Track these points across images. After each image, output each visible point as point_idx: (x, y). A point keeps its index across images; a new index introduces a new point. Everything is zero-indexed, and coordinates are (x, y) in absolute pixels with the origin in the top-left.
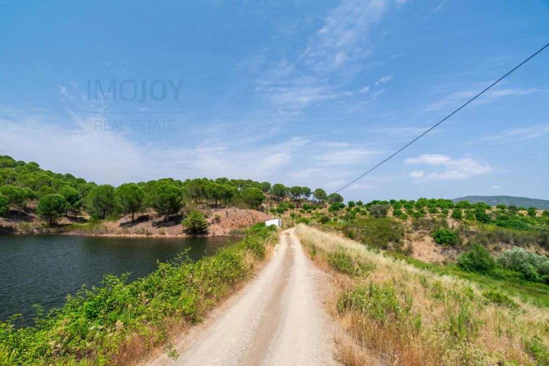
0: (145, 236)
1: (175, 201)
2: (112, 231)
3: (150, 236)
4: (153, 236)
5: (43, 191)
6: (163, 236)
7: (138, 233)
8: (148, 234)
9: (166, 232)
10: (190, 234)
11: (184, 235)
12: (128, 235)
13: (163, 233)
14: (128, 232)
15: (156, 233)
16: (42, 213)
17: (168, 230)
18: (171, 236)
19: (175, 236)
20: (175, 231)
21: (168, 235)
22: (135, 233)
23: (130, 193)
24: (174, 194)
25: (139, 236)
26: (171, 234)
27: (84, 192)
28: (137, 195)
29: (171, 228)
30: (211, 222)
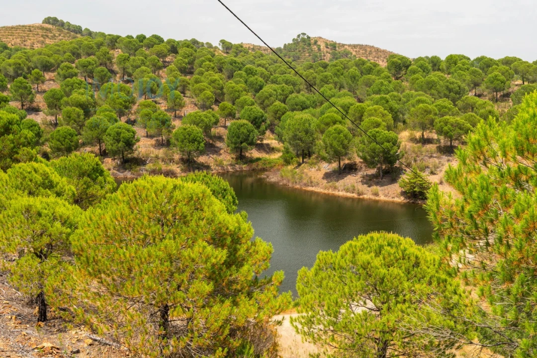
0: (355, 195)
1: (389, 154)
2: (318, 184)
3: (361, 197)
4: (365, 196)
5: (223, 110)
6: (377, 198)
7: (347, 190)
8: (359, 194)
9: (380, 193)
10: (409, 198)
11: (401, 200)
12: (336, 193)
13: (376, 194)
14: (335, 188)
15: (369, 193)
16: (233, 146)
17: (382, 190)
18: (386, 199)
19: (390, 199)
20: (390, 193)
21: (382, 198)
22: (344, 190)
23: (335, 138)
24: (388, 144)
25: (349, 195)
26: (386, 196)
27: (264, 101)
28: (342, 141)
29: (386, 187)
30: (438, 182)
